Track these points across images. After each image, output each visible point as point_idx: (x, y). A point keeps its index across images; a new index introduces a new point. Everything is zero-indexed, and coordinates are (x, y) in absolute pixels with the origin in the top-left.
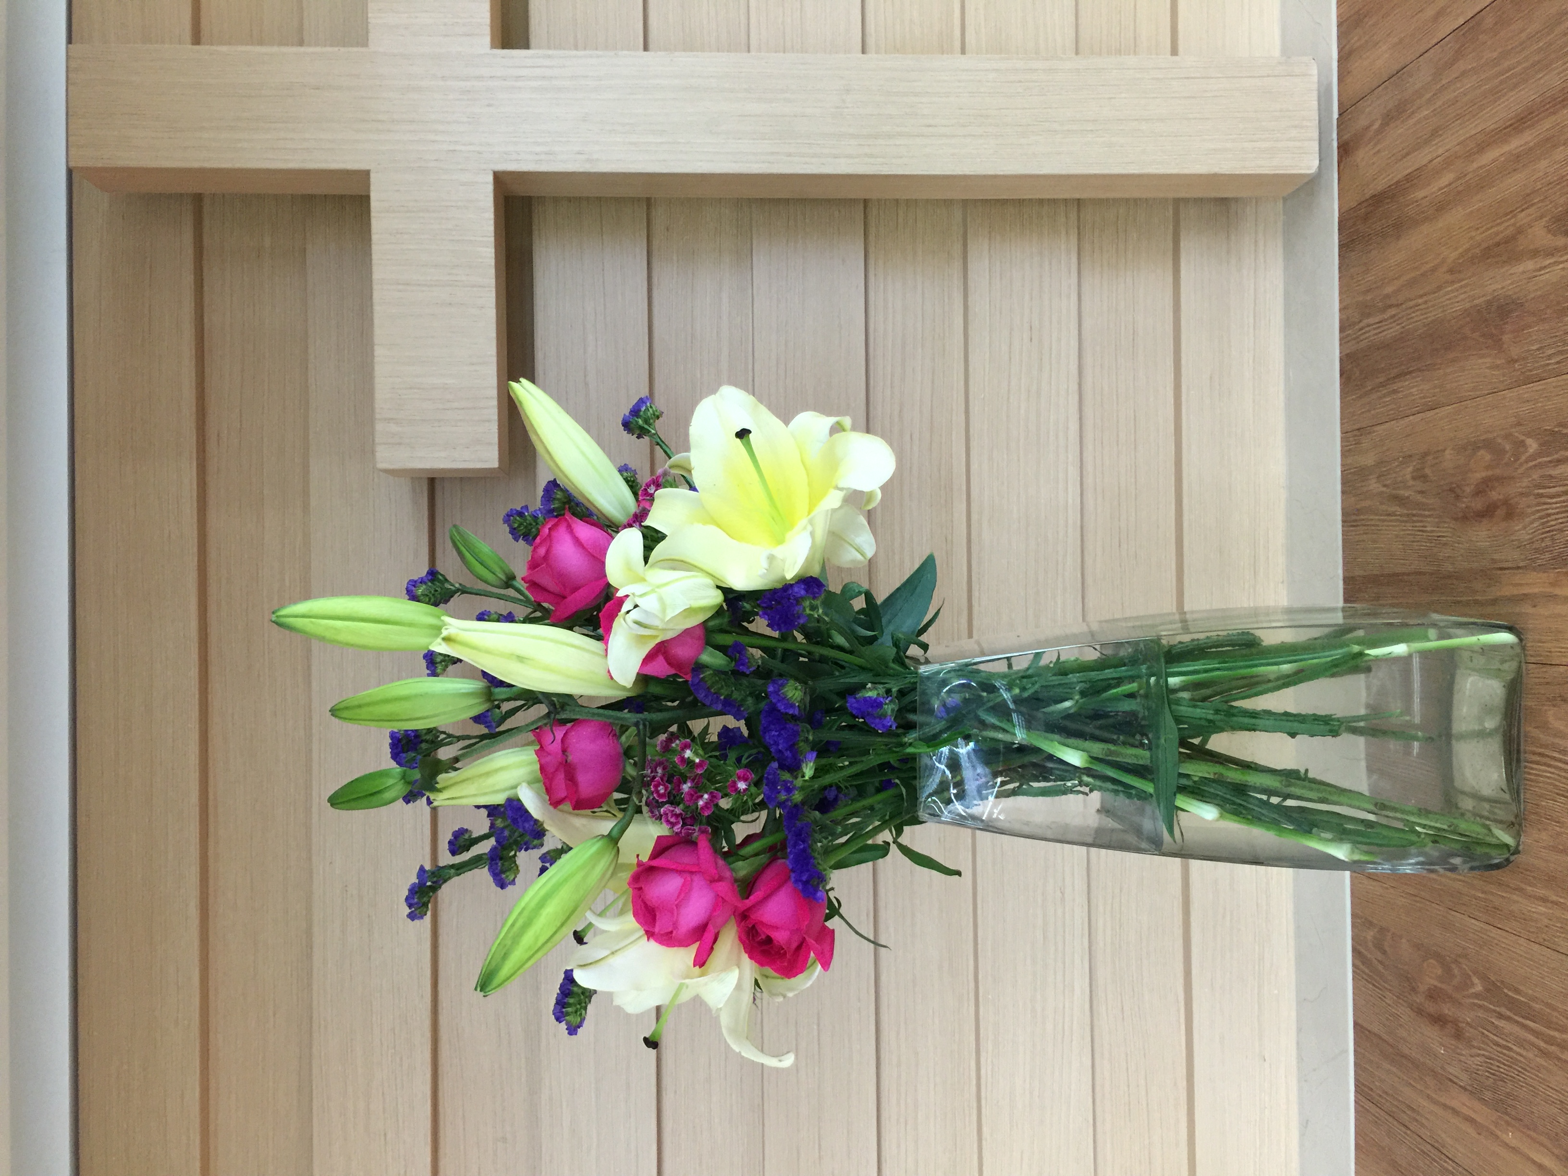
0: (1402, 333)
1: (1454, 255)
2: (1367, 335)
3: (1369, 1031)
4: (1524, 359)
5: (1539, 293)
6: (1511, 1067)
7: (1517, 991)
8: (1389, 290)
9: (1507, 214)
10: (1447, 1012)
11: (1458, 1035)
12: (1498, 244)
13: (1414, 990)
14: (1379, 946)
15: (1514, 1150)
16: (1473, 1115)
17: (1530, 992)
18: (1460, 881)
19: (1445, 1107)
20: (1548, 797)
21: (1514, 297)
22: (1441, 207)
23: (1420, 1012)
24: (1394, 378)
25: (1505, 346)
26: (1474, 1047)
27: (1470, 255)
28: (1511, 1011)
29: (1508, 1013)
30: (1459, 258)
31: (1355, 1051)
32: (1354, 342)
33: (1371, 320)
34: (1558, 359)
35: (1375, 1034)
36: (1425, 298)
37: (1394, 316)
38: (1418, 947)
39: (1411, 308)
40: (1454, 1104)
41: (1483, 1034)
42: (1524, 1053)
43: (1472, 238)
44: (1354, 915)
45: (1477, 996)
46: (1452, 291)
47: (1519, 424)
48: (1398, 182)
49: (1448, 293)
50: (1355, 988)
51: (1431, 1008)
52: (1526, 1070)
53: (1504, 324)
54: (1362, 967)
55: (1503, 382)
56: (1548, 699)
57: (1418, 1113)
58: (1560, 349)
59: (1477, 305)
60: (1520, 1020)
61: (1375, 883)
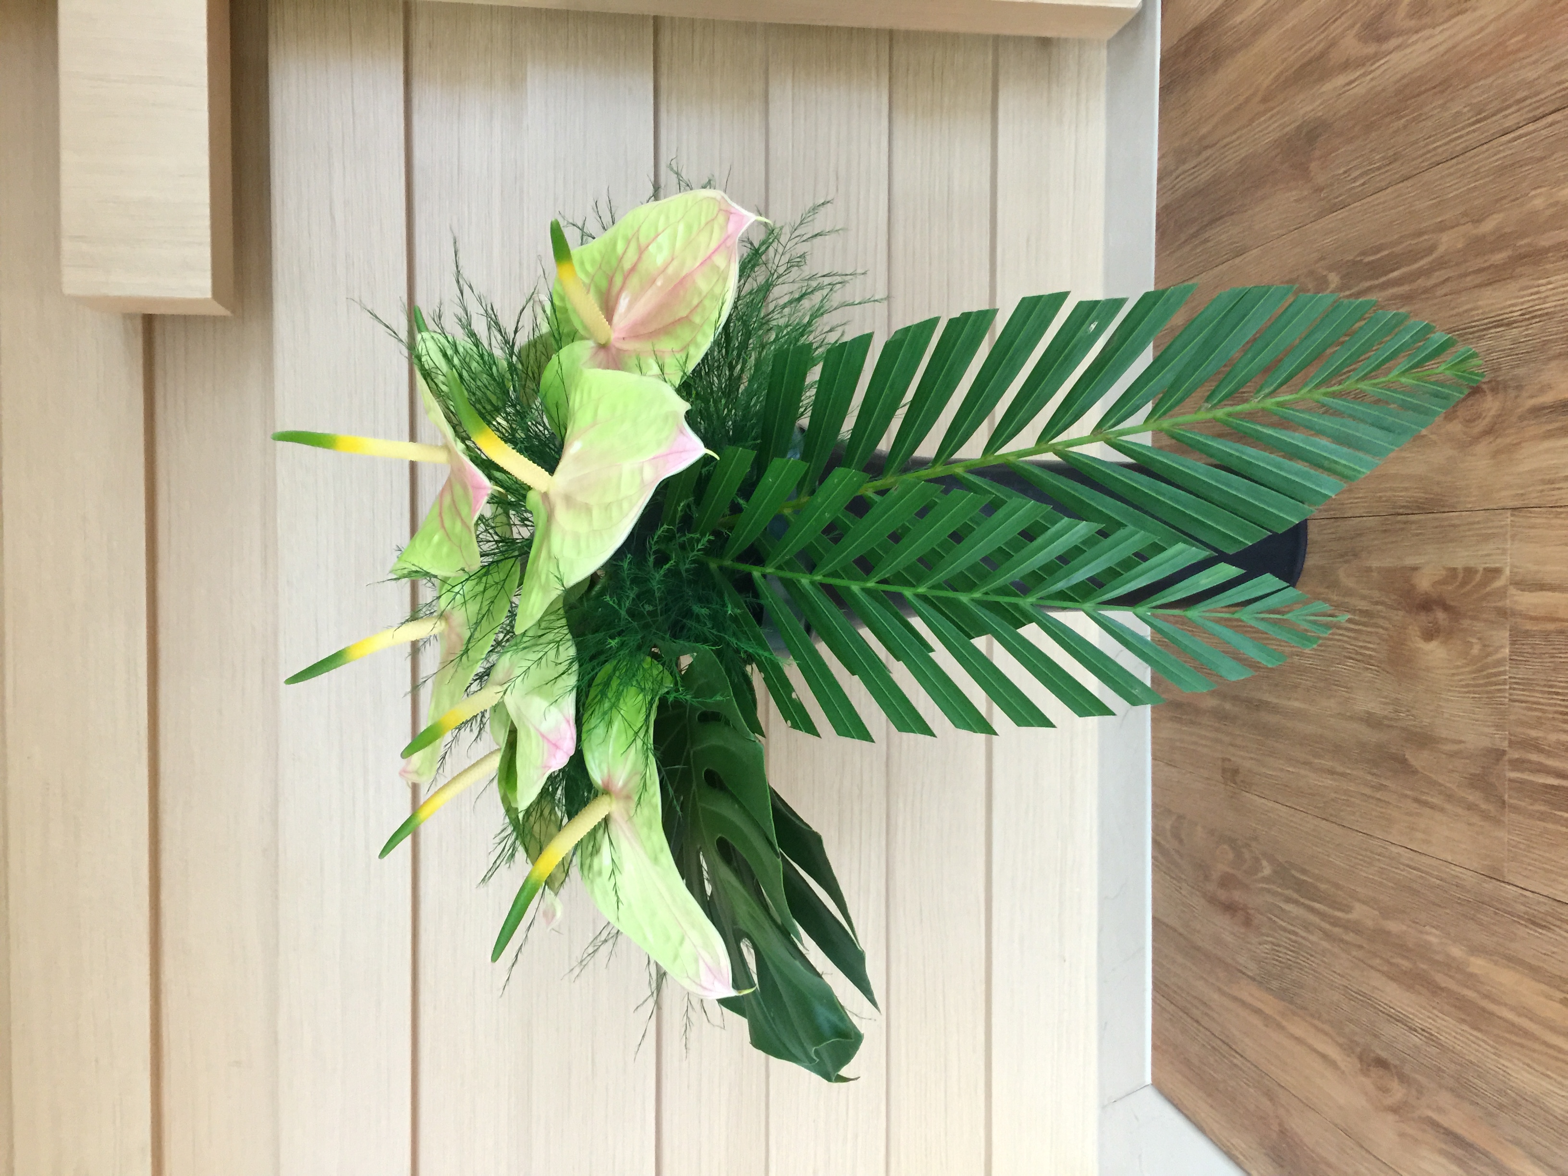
0: (1215, 175)
1: (1267, 82)
2: (1182, 183)
3: (1167, 926)
4: (1332, 184)
5: (1346, 111)
6: (1298, 953)
7: (1304, 871)
8: (1204, 130)
9: (1319, 28)
10: (1237, 898)
11: (1247, 922)
12: (1310, 62)
13: (1207, 878)
14: (1177, 836)
15: (1299, 1040)
16: (1259, 1005)
17: (1317, 872)
18: (1252, 759)
19: (1235, 999)
20: (1338, 661)
21: (1323, 118)
22: (1257, 30)
23: (1212, 900)
24: (1206, 226)
25: (1312, 174)
26: (1263, 935)
27: (1282, 78)
28: (1297, 891)
29: (1295, 896)
30: (1271, 85)
31: (1153, 947)
32: (1170, 192)
33: (1187, 166)
34: (1362, 181)
35: (1171, 928)
36: (1238, 134)
37: (1207, 159)
38: (1212, 832)
39: (1225, 146)
40: (1244, 996)
41: (1270, 919)
42: (1311, 937)
43: (1286, 59)
44: (1155, 805)
45: (1265, 880)
46: (1265, 121)
47: (1322, 258)
48: (1216, 11)
49: (1260, 124)
50: (1155, 882)
51: (1222, 895)
52: (1312, 956)
53: (1312, 150)
54: (1160, 858)
55: (1309, 214)
56: (1342, 556)
57: (1210, 1008)
58: (1364, 170)
59: (1286, 134)
60: (1307, 902)
61: (1173, 770)
